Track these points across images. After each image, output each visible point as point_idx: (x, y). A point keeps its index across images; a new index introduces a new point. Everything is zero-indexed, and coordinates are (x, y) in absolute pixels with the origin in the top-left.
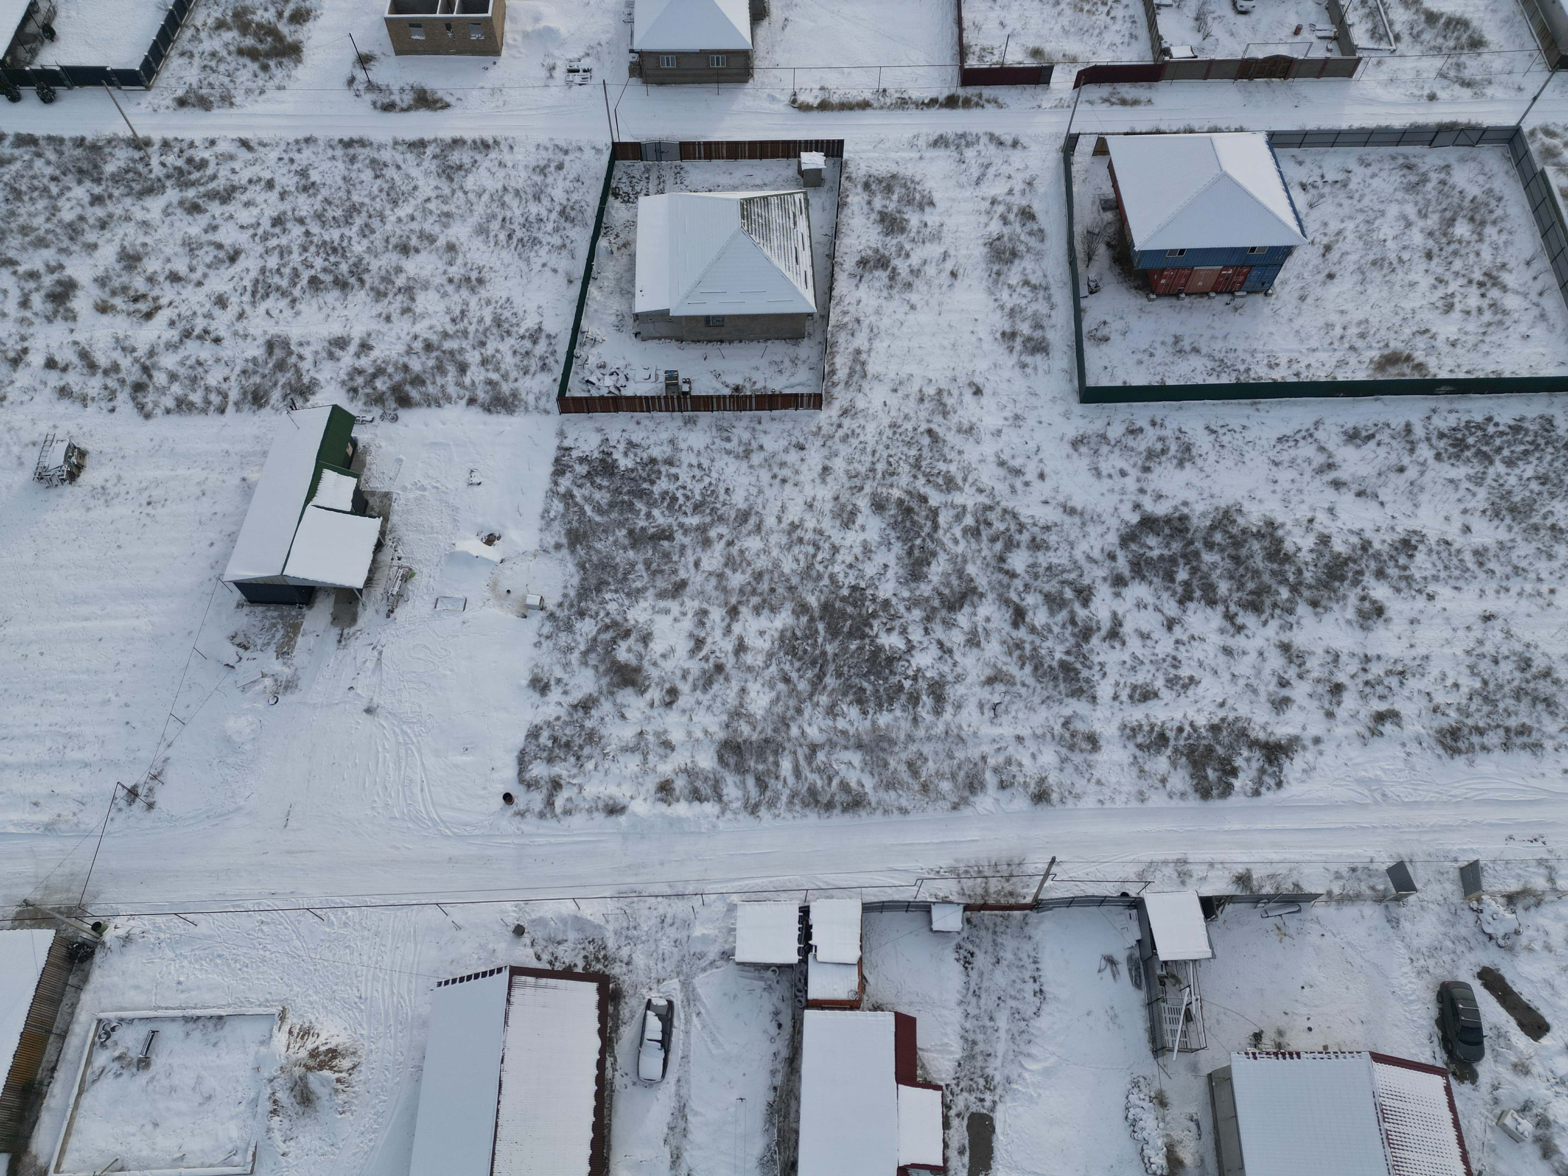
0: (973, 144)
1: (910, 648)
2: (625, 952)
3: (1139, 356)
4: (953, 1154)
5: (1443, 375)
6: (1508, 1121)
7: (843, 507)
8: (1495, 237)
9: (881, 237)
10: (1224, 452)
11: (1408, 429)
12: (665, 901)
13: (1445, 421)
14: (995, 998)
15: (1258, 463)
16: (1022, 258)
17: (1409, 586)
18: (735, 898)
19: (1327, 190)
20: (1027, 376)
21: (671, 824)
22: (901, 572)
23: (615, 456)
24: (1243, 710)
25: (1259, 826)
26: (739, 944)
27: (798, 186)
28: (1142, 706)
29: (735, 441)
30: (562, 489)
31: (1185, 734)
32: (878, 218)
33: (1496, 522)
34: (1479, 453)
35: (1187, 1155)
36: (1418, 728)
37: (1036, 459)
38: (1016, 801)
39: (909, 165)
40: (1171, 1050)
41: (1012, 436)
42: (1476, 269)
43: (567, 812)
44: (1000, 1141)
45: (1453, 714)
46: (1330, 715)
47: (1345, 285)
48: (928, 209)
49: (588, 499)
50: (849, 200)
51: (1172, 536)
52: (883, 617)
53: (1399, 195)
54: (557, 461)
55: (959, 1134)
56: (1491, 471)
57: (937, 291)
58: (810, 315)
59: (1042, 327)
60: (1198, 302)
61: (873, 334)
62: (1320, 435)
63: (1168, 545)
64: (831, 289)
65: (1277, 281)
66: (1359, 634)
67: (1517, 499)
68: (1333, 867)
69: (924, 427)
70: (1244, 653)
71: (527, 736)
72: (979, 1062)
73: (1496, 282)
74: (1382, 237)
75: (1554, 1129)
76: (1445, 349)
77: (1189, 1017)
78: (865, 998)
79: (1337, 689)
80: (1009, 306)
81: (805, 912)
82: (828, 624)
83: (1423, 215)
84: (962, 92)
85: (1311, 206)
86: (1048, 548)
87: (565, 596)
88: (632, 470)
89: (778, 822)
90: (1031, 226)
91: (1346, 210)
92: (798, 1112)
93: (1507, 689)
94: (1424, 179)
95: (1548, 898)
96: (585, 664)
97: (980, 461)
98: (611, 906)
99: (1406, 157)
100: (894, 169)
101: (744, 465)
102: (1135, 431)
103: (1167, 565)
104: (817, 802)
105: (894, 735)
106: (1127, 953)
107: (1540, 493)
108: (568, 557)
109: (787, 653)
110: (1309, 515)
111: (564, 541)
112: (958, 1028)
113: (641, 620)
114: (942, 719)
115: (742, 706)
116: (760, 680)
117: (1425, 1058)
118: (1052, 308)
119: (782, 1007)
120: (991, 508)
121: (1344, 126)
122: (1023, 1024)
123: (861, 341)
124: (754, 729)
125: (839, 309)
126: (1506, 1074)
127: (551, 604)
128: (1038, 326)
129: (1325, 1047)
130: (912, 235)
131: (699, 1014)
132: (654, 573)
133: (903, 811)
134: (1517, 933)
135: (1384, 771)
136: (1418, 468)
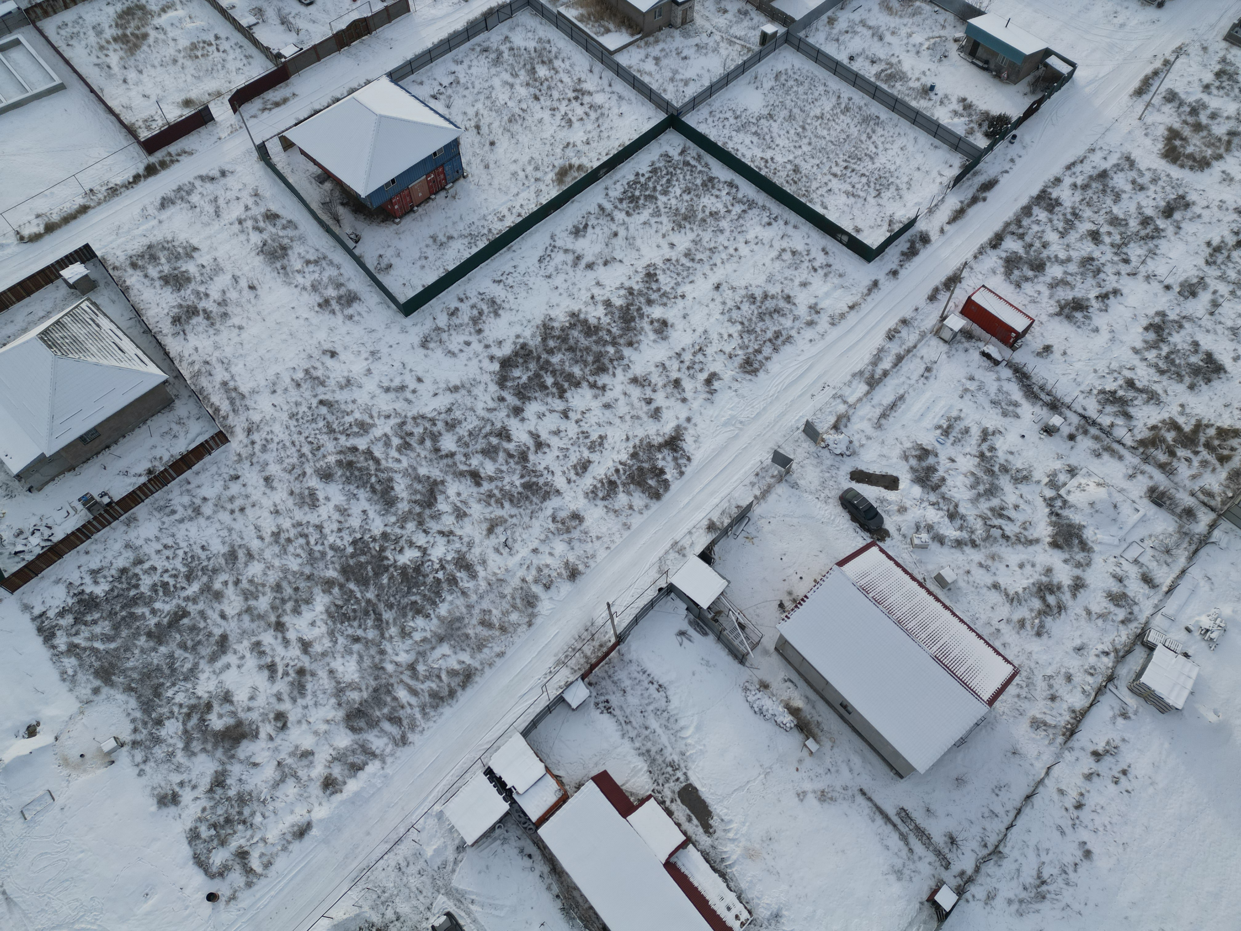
0: (192, 190)
1: (424, 551)
2: (390, 914)
3: (419, 263)
4: (686, 826)
5: (596, 164)
6: (916, 541)
7: (301, 495)
8: (563, 66)
9: (175, 295)
10: (516, 289)
11: (601, 208)
12: (391, 855)
13: (616, 192)
14: (639, 714)
15: (538, 283)
16: (291, 247)
17: (668, 298)
18: (437, 808)
19: (449, 91)
20: (358, 322)
21: (353, 803)
22: (378, 507)
23: (88, 591)
24: (640, 433)
25: (697, 490)
26: (463, 833)
27: (77, 297)
28: (587, 474)
29: (180, 509)
30: (63, 648)
31: (622, 472)
32: (162, 283)
33: (683, 231)
34: (647, 197)
35: (798, 703)
36: (730, 373)
37: (407, 372)
38: (562, 590)
39: (155, 232)
40: (748, 653)
41: (379, 368)
42: (567, 91)
43: (268, 865)
44: (706, 793)
45: (740, 352)
46: (684, 400)
47: (503, 143)
48: (195, 255)
49: (92, 638)
50: (128, 283)
51: (525, 362)
52: (390, 546)
53: (493, 71)
54: (40, 630)
55: (681, 810)
56: (660, 203)
57: (249, 306)
58: (165, 382)
59: (342, 285)
60: (426, 206)
61: (226, 364)
62: (559, 243)
63: (528, 369)
64: (167, 354)
65: (464, 165)
66: (664, 344)
67: (683, 211)
68: (747, 482)
69: (314, 402)
70: (616, 400)
71: (190, 843)
72: (660, 760)
73: (583, 92)
74: (503, 102)
75: (936, 527)
76: (585, 148)
77: (742, 627)
78: (567, 787)
79: (677, 383)
80: (308, 284)
81: (489, 773)
82: (356, 580)
83: (515, 75)
84: (154, 159)
85: (448, 107)
86: (460, 422)
87: (133, 721)
88: (112, 590)
89: (427, 734)
90: (279, 223)
91: (470, 98)
92: (582, 895)
93: (754, 319)
94: (500, 54)
95: (850, 413)
96: (194, 754)
97: (372, 398)
98: (354, 895)
99: (480, 45)
100: (146, 242)
101: (202, 521)
102: (454, 313)
103: (536, 381)
104: (442, 699)
105: (458, 614)
106: (686, 621)
107: (692, 200)
108: (112, 692)
109: (342, 623)
110: (589, 295)
111: (97, 683)
112: (633, 752)
113: (212, 688)
114: (480, 579)
115: (339, 683)
116: (338, 656)
117: (861, 543)
118: (338, 267)
119: (521, 843)
120: (404, 423)
121: (430, 45)
122: (665, 714)
123: (220, 375)
124: (361, 690)
125: (185, 364)
126: (897, 518)
127: (126, 736)
128: (339, 286)
129: (815, 581)
130: (199, 279)
131: (473, 902)
132: (194, 648)
133: (501, 655)
134: (851, 442)
135: (731, 409)
136: (623, 227)
